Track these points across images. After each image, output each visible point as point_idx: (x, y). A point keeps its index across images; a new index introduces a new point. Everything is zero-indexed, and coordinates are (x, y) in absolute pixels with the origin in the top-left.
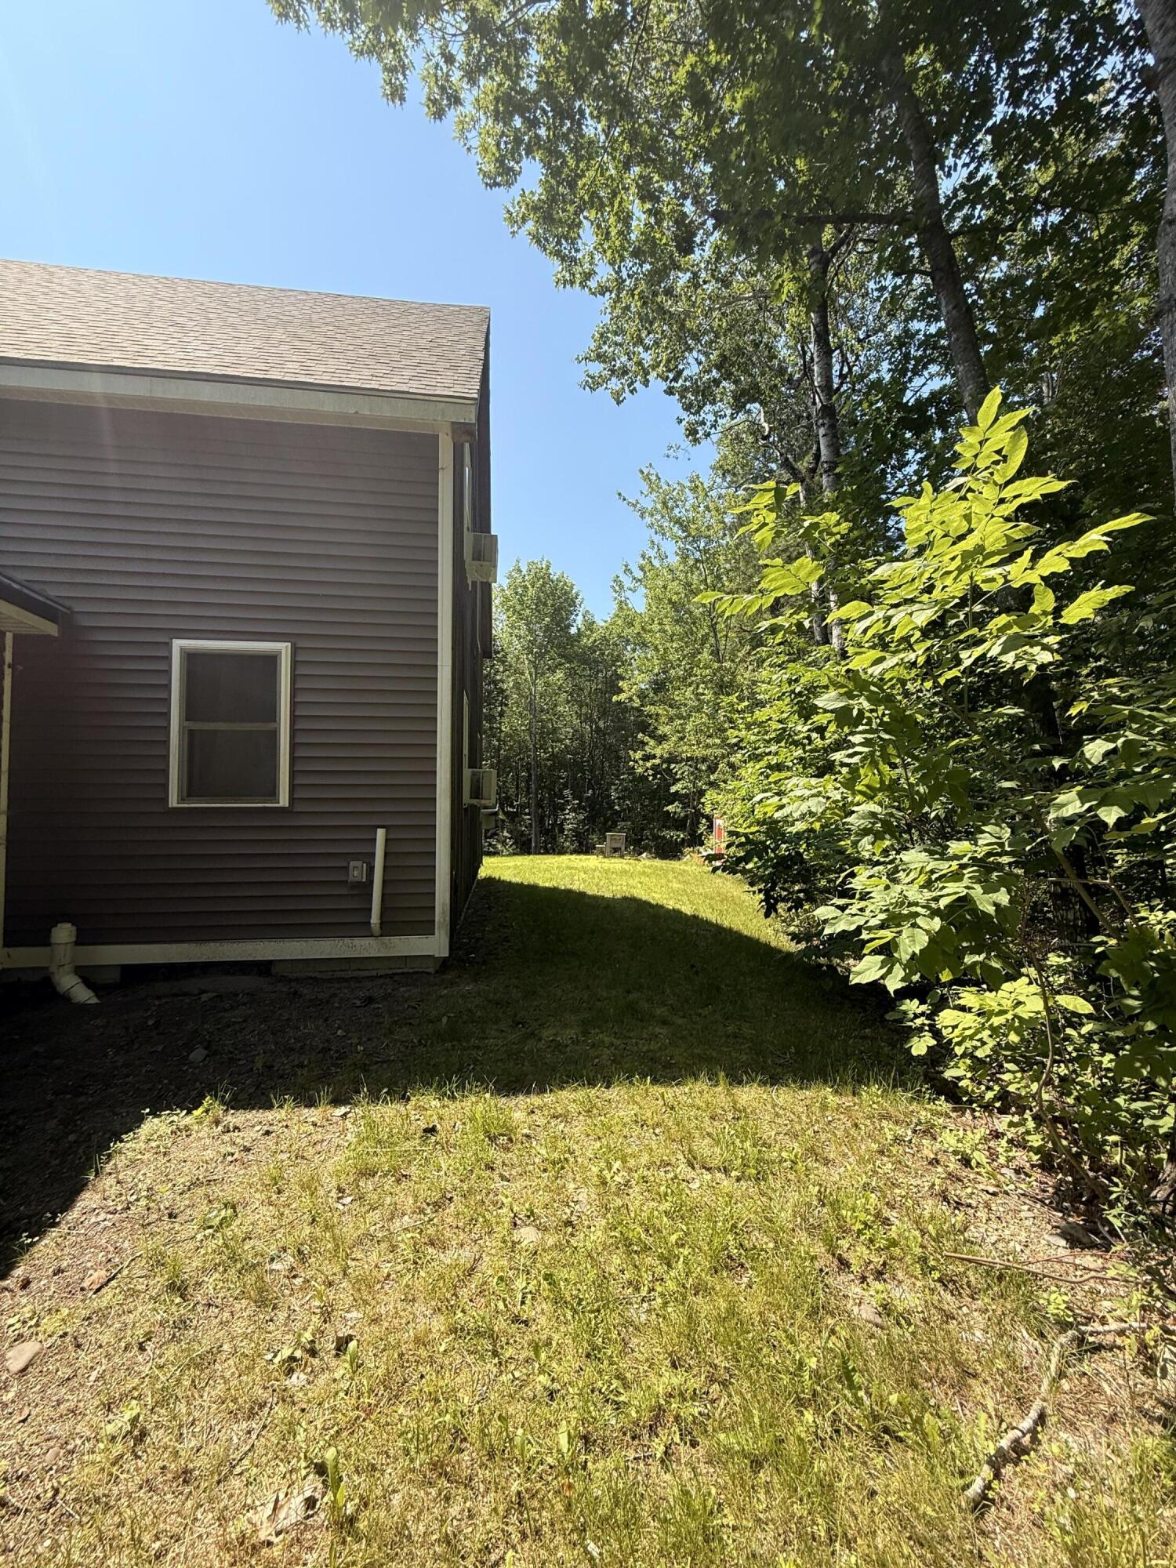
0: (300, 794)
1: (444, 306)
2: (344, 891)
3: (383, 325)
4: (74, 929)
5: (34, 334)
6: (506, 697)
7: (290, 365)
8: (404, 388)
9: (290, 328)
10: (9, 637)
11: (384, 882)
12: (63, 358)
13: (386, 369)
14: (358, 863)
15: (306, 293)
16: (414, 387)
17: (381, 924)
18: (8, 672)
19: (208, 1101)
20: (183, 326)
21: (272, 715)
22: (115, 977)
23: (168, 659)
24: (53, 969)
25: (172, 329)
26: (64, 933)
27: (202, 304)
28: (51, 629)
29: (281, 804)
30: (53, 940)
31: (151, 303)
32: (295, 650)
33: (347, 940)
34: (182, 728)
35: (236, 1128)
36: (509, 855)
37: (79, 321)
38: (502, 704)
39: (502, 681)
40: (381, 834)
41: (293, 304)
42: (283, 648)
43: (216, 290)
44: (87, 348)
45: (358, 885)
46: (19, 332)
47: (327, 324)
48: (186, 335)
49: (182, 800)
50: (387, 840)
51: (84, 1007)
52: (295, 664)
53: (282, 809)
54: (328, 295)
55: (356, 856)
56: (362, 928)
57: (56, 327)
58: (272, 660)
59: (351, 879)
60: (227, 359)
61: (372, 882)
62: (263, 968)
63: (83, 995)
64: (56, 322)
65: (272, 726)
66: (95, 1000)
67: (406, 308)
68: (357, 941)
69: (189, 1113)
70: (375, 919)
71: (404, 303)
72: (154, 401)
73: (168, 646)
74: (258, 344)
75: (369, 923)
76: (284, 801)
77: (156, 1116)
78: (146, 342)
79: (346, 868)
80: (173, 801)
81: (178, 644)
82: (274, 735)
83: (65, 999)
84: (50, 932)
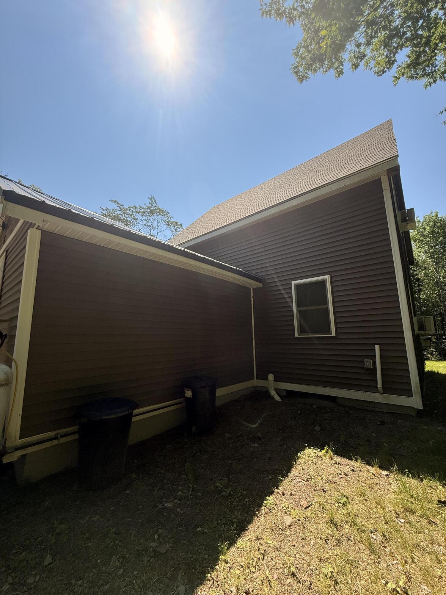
0: (340, 331)
1: (370, 131)
2: (362, 371)
3: (347, 151)
4: (273, 376)
5: (251, 208)
6: (422, 282)
7: (318, 181)
8: (363, 167)
9: (314, 171)
10: (252, 289)
11: (382, 369)
12: (258, 210)
13: (352, 165)
14: (368, 360)
15: (316, 157)
16: (367, 165)
17: (383, 388)
18: (252, 299)
19: (326, 448)
20: (284, 187)
21: (326, 302)
22: (284, 393)
23: (291, 288)
24: (269, 388)
25: (281, 189)
26: (271, 377)
27: (287, 178)
28: (261, 285)
29: (333, 335)
30: (269, 379)
31: (274, 185)
32: (331, 278)
33: (367, 393)
34: (297, 310)
35: (339, 463)
36: (436, 361)
37: (259, 199)
38: (419, 285)
39: (417, 275)
40: (377, 347)
41: (313, 163)
42: (327, 277)
43: (290, 172)
44: (263, 205)
45: (369, 369)
46: (248, 209)
47: (326, 162)
48: (285, 189)
49: (299, 334)
50: (380, 350)
51: (278, 402)
52: (332, 282)
53: (333, 337)
54: (324, 154)
55: (367, 357)
56: (373, 388)
57: (255, 204)
58: (324, 282)
59: (365, 366)
60: (299, 190)
61: (376, 368)
62: (333, 399)
63: (277, 398)
64: (255, 202)
65: (325, 306)
66: (280, 400)
67: (354, 141)
68: (372, 394)
69: (320, 451)
70: (380, 384)
71: (352, 139)
72: (281, 211)
73: (291, 283)
74: (306, 180)
75: (377, 387)
76: (334, 334)
77: (309, 448)
78: (276, 196)
79: (363, 362)
80: (297, 335)
81: (293, 283)
82: (327, 309)
83: (272, 398)
84: (267, 376)
